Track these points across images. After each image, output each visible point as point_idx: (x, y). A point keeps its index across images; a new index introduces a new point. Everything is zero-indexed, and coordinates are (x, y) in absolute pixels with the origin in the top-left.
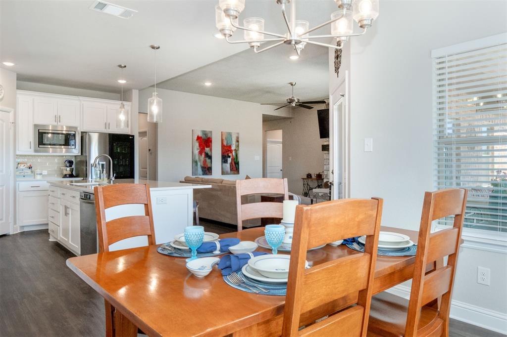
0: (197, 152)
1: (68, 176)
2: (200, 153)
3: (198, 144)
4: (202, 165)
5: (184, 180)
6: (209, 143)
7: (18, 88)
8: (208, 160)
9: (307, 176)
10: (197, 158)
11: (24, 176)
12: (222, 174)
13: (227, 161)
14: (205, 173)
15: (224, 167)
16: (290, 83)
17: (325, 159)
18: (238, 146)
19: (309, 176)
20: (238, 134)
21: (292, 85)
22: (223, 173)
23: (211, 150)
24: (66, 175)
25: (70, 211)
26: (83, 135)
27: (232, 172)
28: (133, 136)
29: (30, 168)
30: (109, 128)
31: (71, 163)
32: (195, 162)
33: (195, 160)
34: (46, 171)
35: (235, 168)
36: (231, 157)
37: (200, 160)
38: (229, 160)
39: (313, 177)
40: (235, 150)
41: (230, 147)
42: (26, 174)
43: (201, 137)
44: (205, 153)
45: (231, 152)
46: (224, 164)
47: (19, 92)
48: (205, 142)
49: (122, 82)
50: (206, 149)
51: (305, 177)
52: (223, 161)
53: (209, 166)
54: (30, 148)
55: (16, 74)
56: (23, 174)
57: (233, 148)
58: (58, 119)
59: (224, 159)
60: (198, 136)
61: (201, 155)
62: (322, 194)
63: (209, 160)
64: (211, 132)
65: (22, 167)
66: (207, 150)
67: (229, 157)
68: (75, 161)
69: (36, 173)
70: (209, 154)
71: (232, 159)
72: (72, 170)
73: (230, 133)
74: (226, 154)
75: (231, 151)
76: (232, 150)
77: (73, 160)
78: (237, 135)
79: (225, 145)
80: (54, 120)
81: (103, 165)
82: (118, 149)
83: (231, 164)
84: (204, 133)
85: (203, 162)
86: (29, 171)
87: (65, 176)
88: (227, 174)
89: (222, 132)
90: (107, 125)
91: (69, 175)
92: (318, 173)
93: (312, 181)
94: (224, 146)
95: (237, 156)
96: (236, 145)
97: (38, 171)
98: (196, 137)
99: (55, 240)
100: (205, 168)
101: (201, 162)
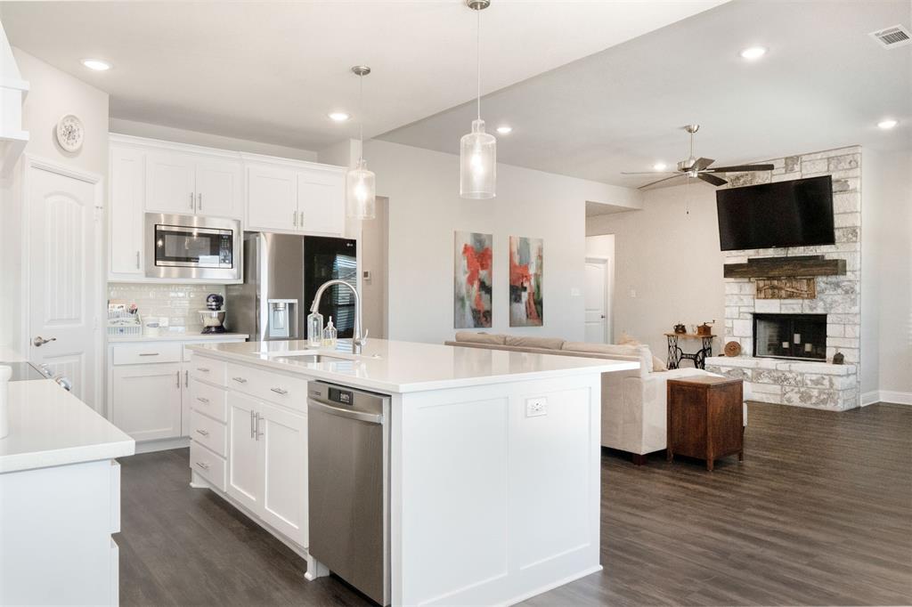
0: (463, 278)
1: (213, 330)
2: (470, 281)
3: (466, 261)
4: (474, 307)
5: (455, 341)
6: (486, 260)
7: (112, 129)
8: (485, 296)
9: (676, 331)
10: (464, 291)
11: (122, 331)
12: (511, 326)
13: (520, 299)
14: (478, 324)
15: (514, 310)
16: (686, 127)
17: (727, 295)
18: (540, 267)
19: (680, 329)
20: (541, 241)
21: (690, 131)
22: (512, 324)
23: (490, 274)
24: (209, 327)
25: (266, 428)
26: (250, 239)
27: (530, 321)
28: (354, 242)
29: (132, 312)
30: (302, 224)
31: (218, 300)
32: (459, 300)
33: (461, 296)
34: (167, 319)
35: (536, 312)
36: (528, 290)
37: (469, 296)
38: (525, 295)
39: (689, 331)
40: (536, 275)
41: (526, 268)
42: (125, 325)
43: (472, 248)
44: (479, 280)
45: (528, 280)
46: (515, 305)
47: (114, 137)
48: (479, 257)
49: (339, 117)
50: (481, 272)
51: (672, 331)
52: (513, 297)
53: (486, 307)
54: (138, 267)
55: (108, 96)
56: (118, 325)
57: (532, 271)
58: (196, 201)
59: (515, 292)
60: (466, 245)
61: (472, 284)
62: (730, 369)
63: (488, 296)
64: (490, 237)
65: (116, 310)
66: (483, 273)
67: (525, 289)
68: (227, 297)
69: (146, 324)
70: (487, 283)
71: (529, 294)
72: (222, 317)
73: (526, 239)
74: (518, 284)
75: (527, 278)
76: (530, 276)
77: (222, 293)
78: (540, 244)
79: (517, 264)
80: (189, 204)
81: (291, 306)
82: (323, 270)
83: (528, 303)
84: (478, 238)
85: (476, 300)
86: (132, 319)
87: (208, 330)
88: (520, 324)
89: (510, 238)
90: (298, 218)
91: (216, 327)
92: (702, 324)
93: (685, 339)
94: (515, 266)
95: (538, 287)
96: (537, 266)
97: (150, 319)
98: (463, 246)
99: (204, 486)
100: (480, 311)
101: (470, 300)
